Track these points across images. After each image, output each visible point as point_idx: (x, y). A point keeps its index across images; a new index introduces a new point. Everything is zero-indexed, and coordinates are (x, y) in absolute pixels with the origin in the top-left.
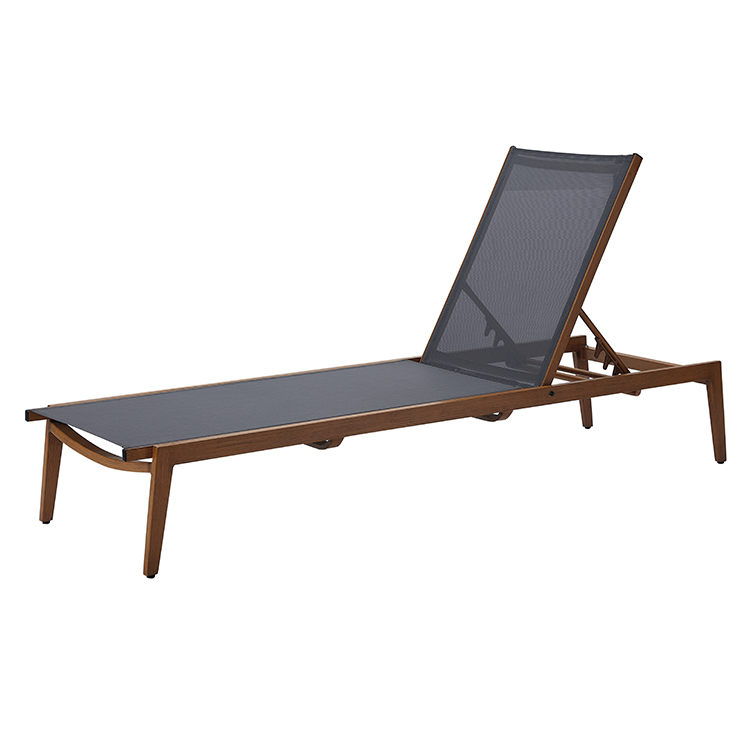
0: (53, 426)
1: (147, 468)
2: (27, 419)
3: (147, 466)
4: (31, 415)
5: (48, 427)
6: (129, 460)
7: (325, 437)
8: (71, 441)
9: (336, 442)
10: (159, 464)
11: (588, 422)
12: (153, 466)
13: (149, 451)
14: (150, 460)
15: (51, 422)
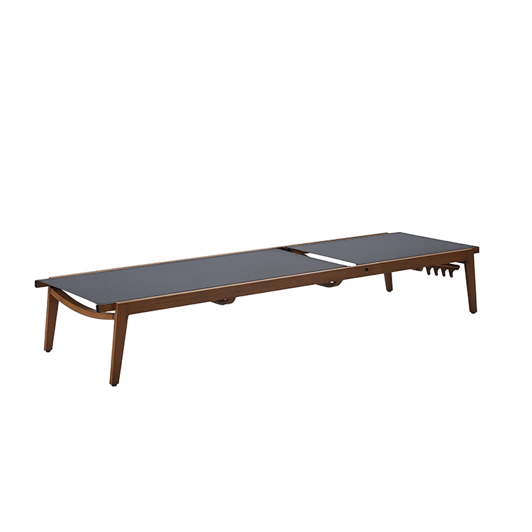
0: (52, 290)
1: (111, 317)
2: (36, 286)
3: (111, 316)
4: (39, 284)
5: (49, 291)
6: (100, 312)
7: (224, 298)
8: (64, 300)
9: (231, 301)
10: (119, 314)
11: (389, 287)
12: (116, 316)
13: (113, 307)
14: (114, 312)
15: (51, 288)
